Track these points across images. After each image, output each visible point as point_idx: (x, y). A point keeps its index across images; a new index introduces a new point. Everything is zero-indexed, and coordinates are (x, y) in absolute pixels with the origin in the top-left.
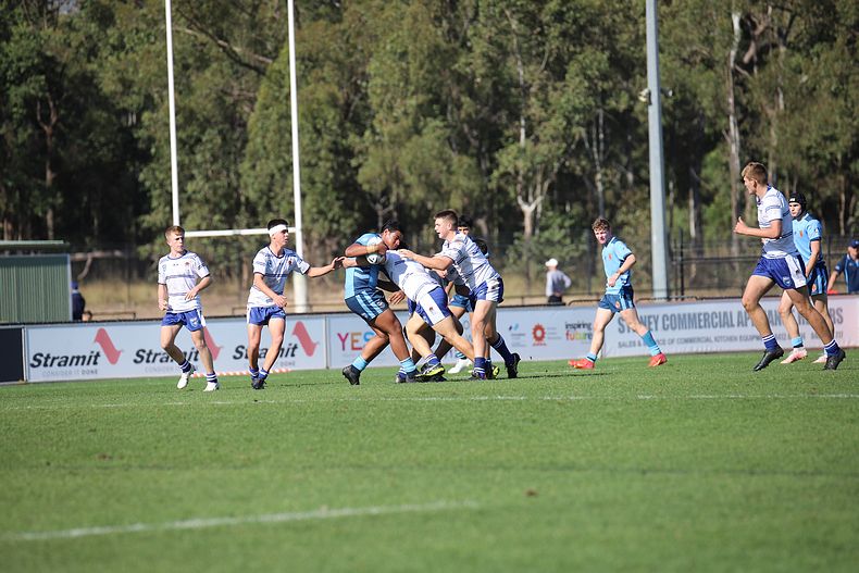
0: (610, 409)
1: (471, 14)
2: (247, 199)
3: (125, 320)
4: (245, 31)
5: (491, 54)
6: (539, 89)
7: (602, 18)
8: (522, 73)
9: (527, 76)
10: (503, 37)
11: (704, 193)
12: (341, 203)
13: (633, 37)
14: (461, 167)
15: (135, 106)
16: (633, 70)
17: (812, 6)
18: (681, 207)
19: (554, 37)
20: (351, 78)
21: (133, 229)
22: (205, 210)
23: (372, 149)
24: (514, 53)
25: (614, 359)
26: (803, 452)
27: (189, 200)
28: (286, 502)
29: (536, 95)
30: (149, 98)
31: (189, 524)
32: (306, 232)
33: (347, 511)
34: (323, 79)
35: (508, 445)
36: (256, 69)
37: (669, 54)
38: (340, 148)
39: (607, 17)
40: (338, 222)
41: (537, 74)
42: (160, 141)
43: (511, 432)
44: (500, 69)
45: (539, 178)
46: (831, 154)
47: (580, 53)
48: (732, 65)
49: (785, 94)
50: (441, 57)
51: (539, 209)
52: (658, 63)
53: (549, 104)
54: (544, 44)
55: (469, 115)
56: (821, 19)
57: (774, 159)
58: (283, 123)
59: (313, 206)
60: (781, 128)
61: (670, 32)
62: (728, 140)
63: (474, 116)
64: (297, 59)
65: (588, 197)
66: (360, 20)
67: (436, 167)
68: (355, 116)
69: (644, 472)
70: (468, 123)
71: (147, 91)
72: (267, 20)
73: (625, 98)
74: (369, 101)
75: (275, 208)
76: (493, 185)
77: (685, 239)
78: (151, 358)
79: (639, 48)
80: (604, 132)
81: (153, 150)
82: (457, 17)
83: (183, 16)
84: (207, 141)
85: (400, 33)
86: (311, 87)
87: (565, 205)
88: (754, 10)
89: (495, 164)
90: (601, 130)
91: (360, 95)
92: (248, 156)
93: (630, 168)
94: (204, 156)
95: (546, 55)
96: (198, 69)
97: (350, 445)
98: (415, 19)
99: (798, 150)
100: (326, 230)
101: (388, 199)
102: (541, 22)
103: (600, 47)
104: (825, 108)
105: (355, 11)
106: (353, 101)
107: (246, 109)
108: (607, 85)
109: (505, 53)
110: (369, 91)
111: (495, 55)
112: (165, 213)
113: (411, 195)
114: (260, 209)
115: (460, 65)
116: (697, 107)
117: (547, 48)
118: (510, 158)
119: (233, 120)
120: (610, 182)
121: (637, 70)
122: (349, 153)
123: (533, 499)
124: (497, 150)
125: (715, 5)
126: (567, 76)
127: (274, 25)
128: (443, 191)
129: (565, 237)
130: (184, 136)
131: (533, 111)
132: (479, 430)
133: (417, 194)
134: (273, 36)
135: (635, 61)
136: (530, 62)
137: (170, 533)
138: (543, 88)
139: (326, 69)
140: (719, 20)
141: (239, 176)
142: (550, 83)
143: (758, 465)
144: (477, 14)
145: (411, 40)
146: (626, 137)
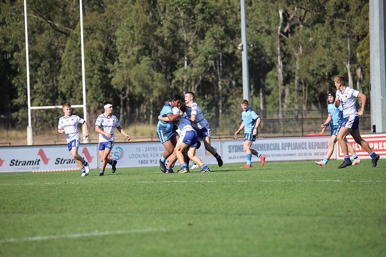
0: (225, 187)
1: (162, 9)
2: (61, 92)
3: (6, 147)
4: (60, 16)
5: (171, 27)
6: (193, 43)
7: (221, 11)
8: (185, 36)
9: (188, 38)
10: (177, 20)
11: (267, 90)
12: (104, 94)
13: (235, 20)
14: (158, 78)
15: (10, 50)
16: (235, 35)
17: (315, 7)
18: (256, 96)
19: (199, 20)
20: (108, 37)
21: (9, 105)
22: (42, 97)
23: (118, 70)
24: (182, 27)
25: (227, 164)
26: (311, 206)
27: (35, 92)
28: (79, 229)
29: (192, 46)
30: (16, 46)
31: (35, 238)
32: (88, 107)
33: (107, 233)
34: (96, 38)
35: (179, 203)
36: (65, 33)
37: (251, 28)
38: (104, 69)
39: (223, 11)
41: (192, 37)
42: (21, 66)
43: (181, 197)
44: (175, 34)
45: (193, 83)
46: (323, 73)
47: (211, 27)
48: (279, 33)
49: (302, 46)
50: (149, 29)
52: (246, 32)
53: (197, 50)
54: (195, 23)
55: (162, 55)
56: (318, 13)
57: (298, 75)
58: (78, 58)
59: (91, 95)
60: (301, 61)
61: (251, 18)
62: (278, 66)
63: (164, 55)
64: (84, 29)
65: (215, 92)
66: (112, 12)
67: (147, 78)
68: (110, 55)
69: (240, 215)
70: (161, 58)
71: (15, 43)
72: (70, 12)
73: (231, 47)
74: (117, 48)
75: (74, 96)
76: (172, 86)
77: (258, 110)
78: (18, 163)
79: (237, 25)
80: (222, 63)
81: (18, 70)
82: (156, 11)
83: (32, 9)
84: (43, 66)
85: (131, 18)
86: (91, 41)
87: (204, 95)
88: (289, 9)
89: (173, 77)
90: (221, 62)
91: (112, 46)
92: (62, 73)
93: (234, 78)
94: (42, 72)
95: (196, 28)
96: (39, 33)
97: (108, 203)
98: (137, 11)
99: (308, 71)
100: (97, 106)
101: (125, 92)
102: (194, 13)
103: (220, 25)
104: (320, 53)
105: (110, 8)
106: (109, 48)
107: (61, 51)
108: (224, 42)
109: (178, 27)
110: (117, 44)
111: (173, 28)
112: (24, 98)
113: (136, 91)
114: (67, 96)
115: (157, 32)
116: (263, 52)
117: (196, 24)
118: (180, 74)
119: (55, 57)
120: (225, 85)
121: (237, 35)
122: (107, 71)
123: (191, 227)
124: (174, 71)
125: (271, 6)
126: (206, 38)
127: (74, 14)
128: (150, 89)
129: (205, 110)
130: (33, 63)
131: (190, 53)
132: (167, 196)
133: (138, 90)
134: (73, 19)
135: (236, 31)
136: (189, 31)
137: (26, 243)
138: (195, 43)
139: (97, 34)
140: (273, 13)
141: (57, 81)
142: (198, 41)
143: (291, 212)
144: (165, 9)
145: (135, 21)
146: (232, 65)
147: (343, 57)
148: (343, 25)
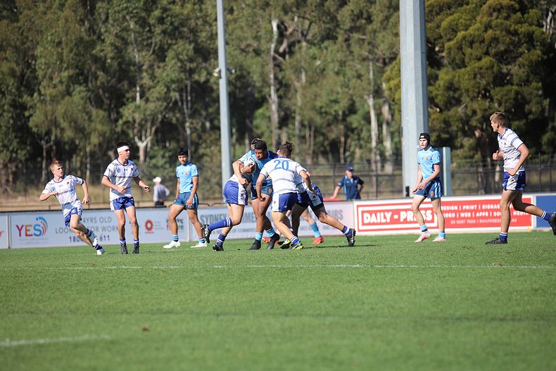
0: (196, 274)
1: (103, 17)
5: (117, 44)
6: (148, 67)
7: (189, 22)
8: (137, 56)
9: (141, 59)
10: (125, 33)
11: (255, 135)
12: (18, 140)
13: (209, 34)
14: (98, 117)
16: (209, 55)
17: (323, 16)
18: (240, 144)
19: (158, 34)
20: (25, 58)
23: (38, 105)
24: (132, 44)
26: (319, 302)
29: (147, 71)
33: (23, 342)
34: (6, 59)
35: (129, 298)
37: (233, 46)
38: (18, 104)
39: (192, 21)
40: (16, 152)
41: (147, 58)
43: (131, 289)
44: (122, 54)
45: (149, 125)
46: (335, 111)
47: (175, 44)
48: (272, 53)
49: (306, 72)
50: (83, 46)
51: (149, 145)
52: (226, 51)
53: (155, 77)
54: (151, 38)
55: (103, 83)
56: (328, 26)
57: (299, 114)
60: (303, 95)
61: (233, 32)
62: (270, 101)
63: (106, 84)
65: (180, 137)
66: (30, 21)
67: (81, 118)
68: (27, 83)
69: (218, 315)
70: (103, 88)
73: (204, 74)
74: (37, 73)
76: (119, 129)
79: (213, 42)
80: (191, 96)
82: (95, 20)
85: (57, 29)
87: (165, 142)
88: (286, 19)
89: (120, 116)
90: (189, 94)
91: (31, 70)
93: (208, 119)
95: (153, 45)
97: (25, 299)
98: (67, 20)
99: (314, 108)
100: (8, 157)
101: (50, 138)
102: (149, 23)
103: (188, 41)
104: (331, 82)
105: (27, 15)
106: (26, 73)
108: (193, 65)
109: (126, 43)
110: (37, 67)
111: (119, 45)
113: (65, 135)
115: (96, 51)
116: (250, 80)
117: (153, 40)
118: (130, 111)
120: (195, 128)
121: (212, 56)
122: (23, 107)
123: (146, 333)
124: (121, 106)
125: (261, 15)
126: (167, 59)
128: (86, 133)
129: (166, 163)
131: (144, 81)
132: (111, 288)
133: (69, 134)
135: (211, 51)
136: (142, 50)
138: (151, 67)
139: (8, 52)
140: (263, 24)
142: (156, 64)
143: (291, 310)
144: (107, 18)
145: (64, 34)
146: (205, 99)
147: (364, 89)
148: (364, 43)
